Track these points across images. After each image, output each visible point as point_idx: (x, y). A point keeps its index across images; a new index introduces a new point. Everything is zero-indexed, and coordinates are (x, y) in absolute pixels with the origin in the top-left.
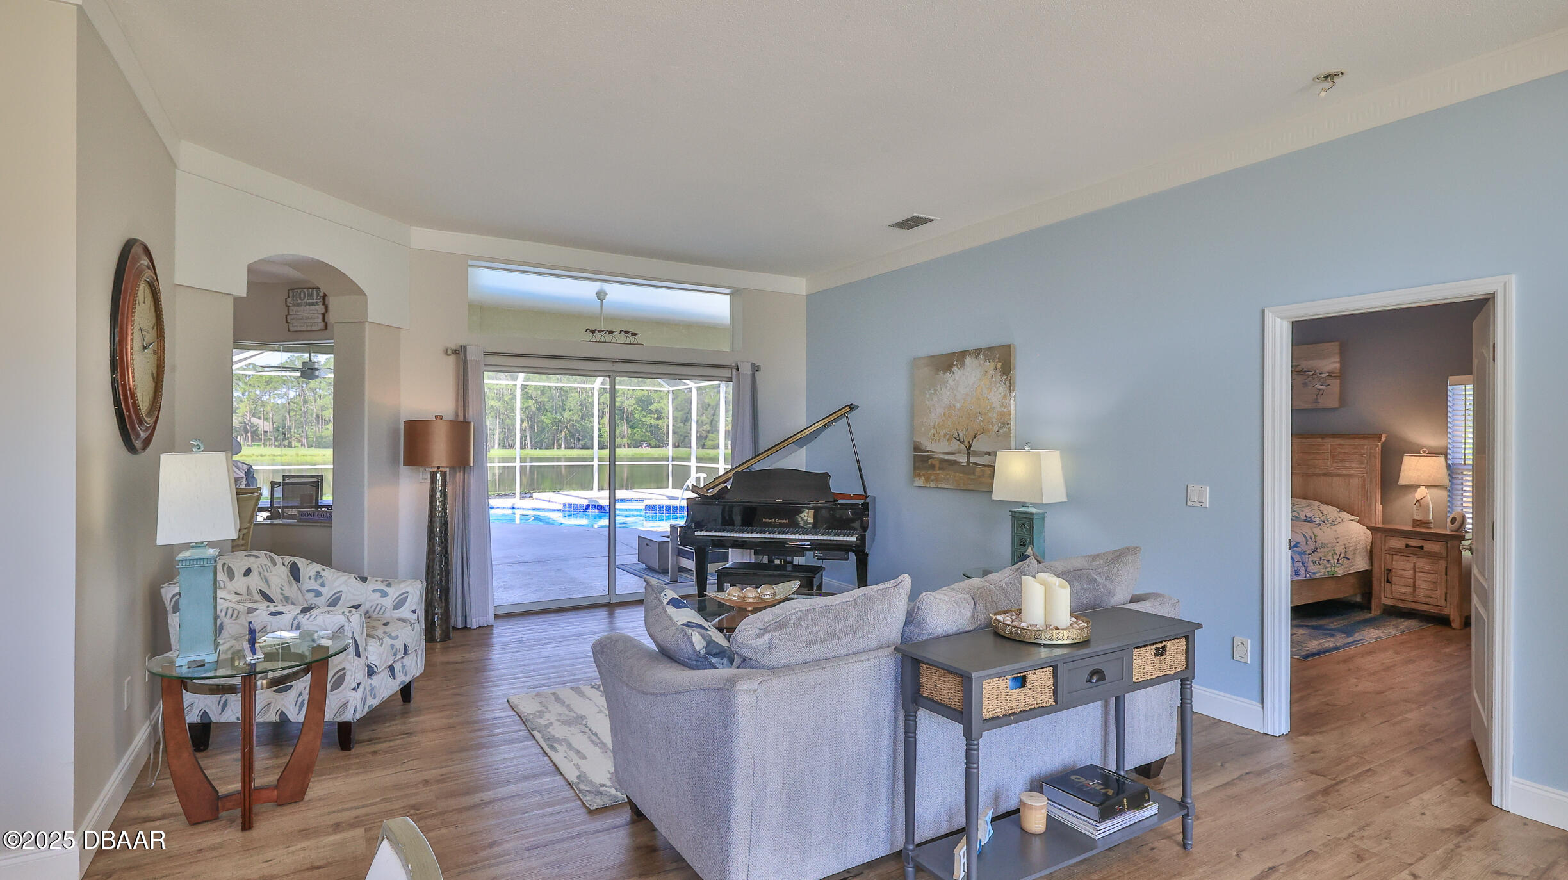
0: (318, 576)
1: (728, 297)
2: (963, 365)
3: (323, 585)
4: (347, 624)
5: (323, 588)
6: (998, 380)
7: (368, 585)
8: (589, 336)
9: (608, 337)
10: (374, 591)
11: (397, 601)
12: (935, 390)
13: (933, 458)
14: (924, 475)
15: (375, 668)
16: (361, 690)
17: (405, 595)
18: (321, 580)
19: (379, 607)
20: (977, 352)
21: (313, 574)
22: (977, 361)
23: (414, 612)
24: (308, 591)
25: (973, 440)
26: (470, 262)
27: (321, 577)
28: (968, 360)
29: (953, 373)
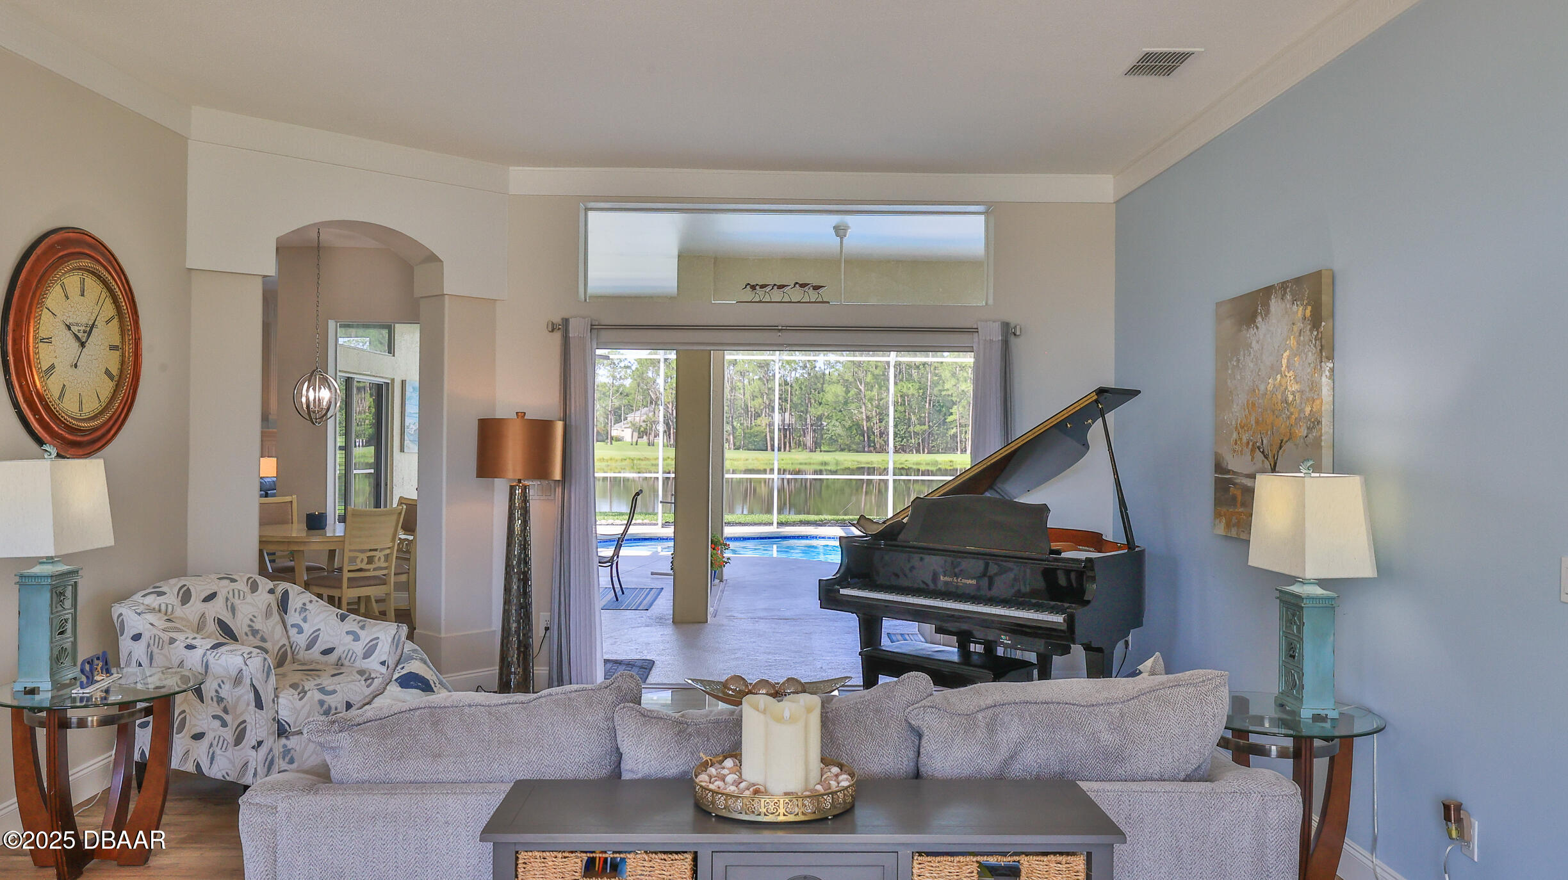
0: (304, 609)
1: (982, 218)
2: (1268, 312)
3: (305, 620)
4: (244, 668)
5: (305, 624)
6: (1307, 338)
7: (344, 624)
8: (748, 295)
9: (777, 295)
10: (348, 633)
11: (367, 647)
12: (1238, 360)
13: (1234, 484)
14: (1225, 515)
15: (286, 726)
16: (263, 750)
17: (375, 642)
18: (305, 614)
19: (351, 652)
20: (1284, 286)
21: (299, 605)
22: (1284, 305)
23: (383, 663)
24: (293, 626)
25: (1278, 452)
26: (592, 205)
27: (306, 610)
28: (1275, 305)
29: (1257, 328)
